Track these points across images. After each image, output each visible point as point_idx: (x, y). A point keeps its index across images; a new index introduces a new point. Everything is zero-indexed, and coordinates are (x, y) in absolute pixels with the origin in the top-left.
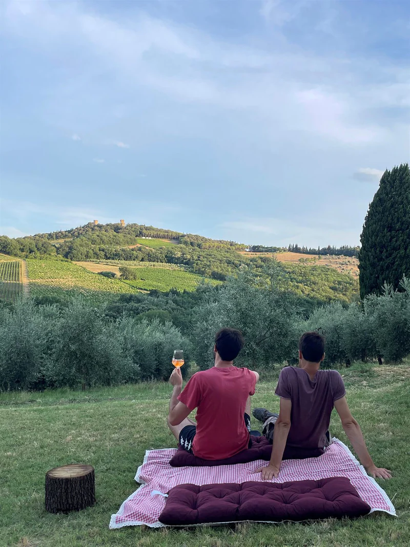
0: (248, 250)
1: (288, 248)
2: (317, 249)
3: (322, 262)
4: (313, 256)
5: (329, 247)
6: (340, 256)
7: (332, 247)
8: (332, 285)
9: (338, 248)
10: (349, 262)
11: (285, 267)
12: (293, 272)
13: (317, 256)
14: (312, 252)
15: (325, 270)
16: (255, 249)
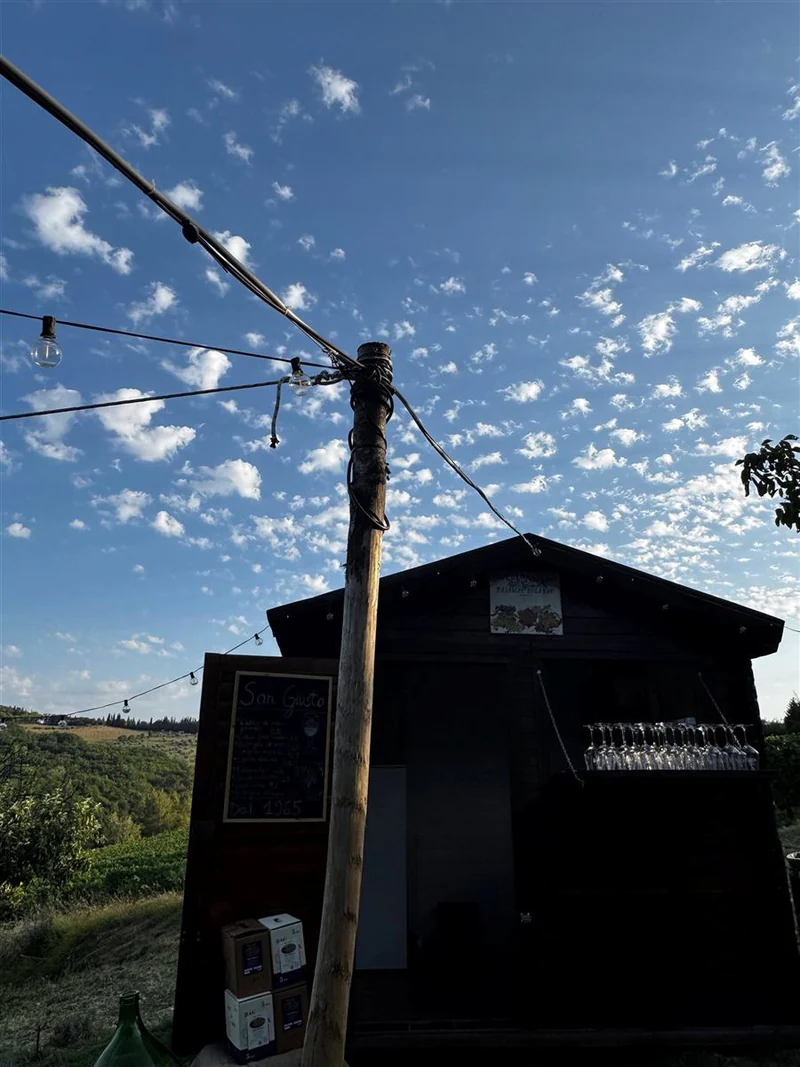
0: (42, 722)
1: (106, 720)
2: (148, 722)
3: (151, 742)
4: (139, 733)
5: (166, 718)
6: (180, 733)
7: (169, 719)
8: (153, 777)
9: (178, 721)
10: (190, 741)
11: (89, 749)
12: (100, 758)
13: (146, 734)
14: (142, 727)
15: (148, 753)
16: (53, 720)
